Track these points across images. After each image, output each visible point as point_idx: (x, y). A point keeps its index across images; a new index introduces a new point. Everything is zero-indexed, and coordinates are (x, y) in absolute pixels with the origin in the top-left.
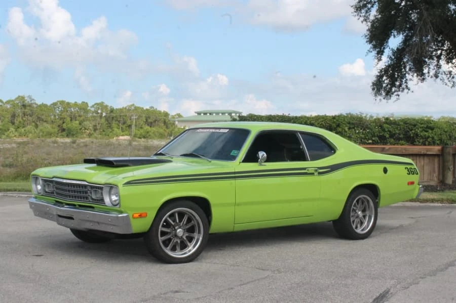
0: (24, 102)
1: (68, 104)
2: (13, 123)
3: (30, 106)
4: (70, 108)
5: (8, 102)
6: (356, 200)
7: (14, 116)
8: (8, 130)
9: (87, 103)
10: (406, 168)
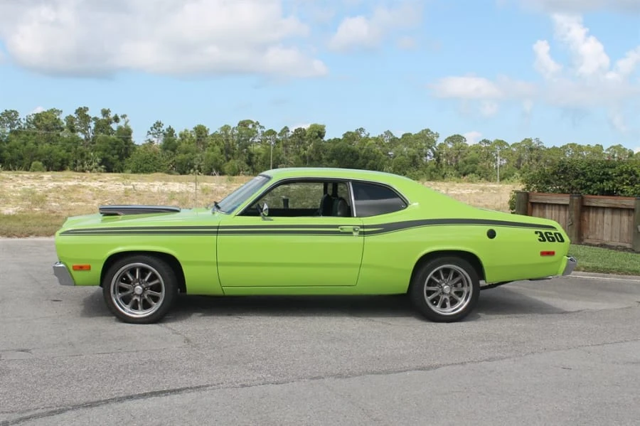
0: (530, 145)
1: (580, 146)
2: (519, 168)
3: (538, 149)
4: (582, 151)
5: (514, 145)
6: (432, 273)
7: (520, 160)
8: (513, 175)
9: (601, 146)
10: (536, 233)
